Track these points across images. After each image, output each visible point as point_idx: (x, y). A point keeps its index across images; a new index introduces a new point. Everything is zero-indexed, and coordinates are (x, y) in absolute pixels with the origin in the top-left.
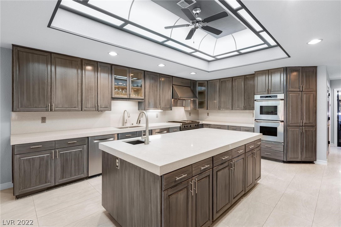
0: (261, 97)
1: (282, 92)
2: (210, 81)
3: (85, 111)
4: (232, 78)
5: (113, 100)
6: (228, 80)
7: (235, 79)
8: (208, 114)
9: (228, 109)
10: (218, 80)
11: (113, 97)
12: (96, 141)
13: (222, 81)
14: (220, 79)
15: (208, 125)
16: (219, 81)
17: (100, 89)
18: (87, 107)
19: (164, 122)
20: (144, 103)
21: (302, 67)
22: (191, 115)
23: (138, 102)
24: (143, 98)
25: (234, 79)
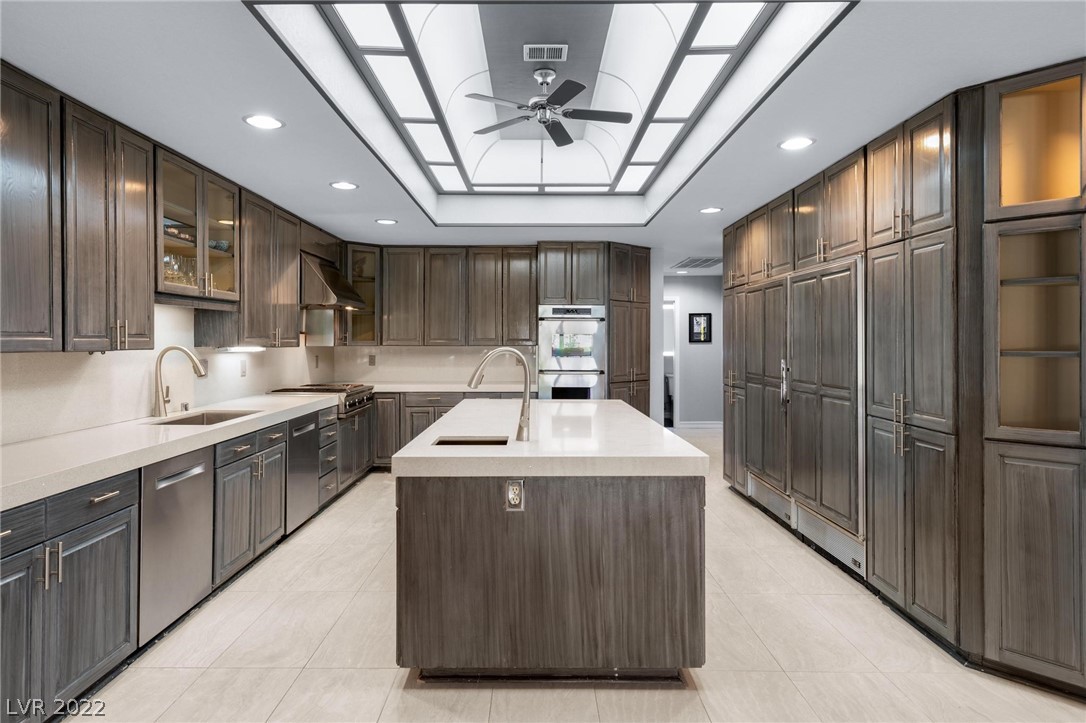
0: (555, 311)
1: (602, 300)
2: (390, 250)
3: (76, 349)
4: (467, 248)
5: (157, 302)
6: (452, 255)
7: (475, 254)
8: (372, 361)
9: (454, 342)
10: (422, 250)
11: (161, 288)
12: (163, 485)
13: (432, 255)
14: (426, 248)
15: (393, 396)
16: (422, 253)
17: (124, 249)
18: (84, 333)
19: (261, 394)
20: (235, 317)
21: (633, 246)
22: (320, 364)
23: (196, 310)
24: (235, 296)
25: (471, 251)
